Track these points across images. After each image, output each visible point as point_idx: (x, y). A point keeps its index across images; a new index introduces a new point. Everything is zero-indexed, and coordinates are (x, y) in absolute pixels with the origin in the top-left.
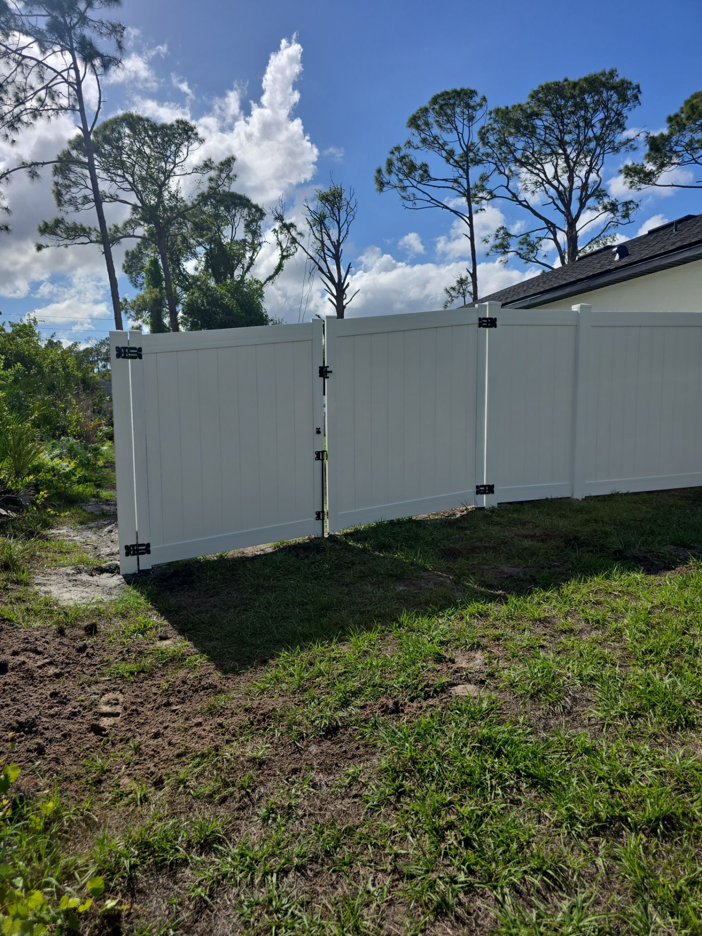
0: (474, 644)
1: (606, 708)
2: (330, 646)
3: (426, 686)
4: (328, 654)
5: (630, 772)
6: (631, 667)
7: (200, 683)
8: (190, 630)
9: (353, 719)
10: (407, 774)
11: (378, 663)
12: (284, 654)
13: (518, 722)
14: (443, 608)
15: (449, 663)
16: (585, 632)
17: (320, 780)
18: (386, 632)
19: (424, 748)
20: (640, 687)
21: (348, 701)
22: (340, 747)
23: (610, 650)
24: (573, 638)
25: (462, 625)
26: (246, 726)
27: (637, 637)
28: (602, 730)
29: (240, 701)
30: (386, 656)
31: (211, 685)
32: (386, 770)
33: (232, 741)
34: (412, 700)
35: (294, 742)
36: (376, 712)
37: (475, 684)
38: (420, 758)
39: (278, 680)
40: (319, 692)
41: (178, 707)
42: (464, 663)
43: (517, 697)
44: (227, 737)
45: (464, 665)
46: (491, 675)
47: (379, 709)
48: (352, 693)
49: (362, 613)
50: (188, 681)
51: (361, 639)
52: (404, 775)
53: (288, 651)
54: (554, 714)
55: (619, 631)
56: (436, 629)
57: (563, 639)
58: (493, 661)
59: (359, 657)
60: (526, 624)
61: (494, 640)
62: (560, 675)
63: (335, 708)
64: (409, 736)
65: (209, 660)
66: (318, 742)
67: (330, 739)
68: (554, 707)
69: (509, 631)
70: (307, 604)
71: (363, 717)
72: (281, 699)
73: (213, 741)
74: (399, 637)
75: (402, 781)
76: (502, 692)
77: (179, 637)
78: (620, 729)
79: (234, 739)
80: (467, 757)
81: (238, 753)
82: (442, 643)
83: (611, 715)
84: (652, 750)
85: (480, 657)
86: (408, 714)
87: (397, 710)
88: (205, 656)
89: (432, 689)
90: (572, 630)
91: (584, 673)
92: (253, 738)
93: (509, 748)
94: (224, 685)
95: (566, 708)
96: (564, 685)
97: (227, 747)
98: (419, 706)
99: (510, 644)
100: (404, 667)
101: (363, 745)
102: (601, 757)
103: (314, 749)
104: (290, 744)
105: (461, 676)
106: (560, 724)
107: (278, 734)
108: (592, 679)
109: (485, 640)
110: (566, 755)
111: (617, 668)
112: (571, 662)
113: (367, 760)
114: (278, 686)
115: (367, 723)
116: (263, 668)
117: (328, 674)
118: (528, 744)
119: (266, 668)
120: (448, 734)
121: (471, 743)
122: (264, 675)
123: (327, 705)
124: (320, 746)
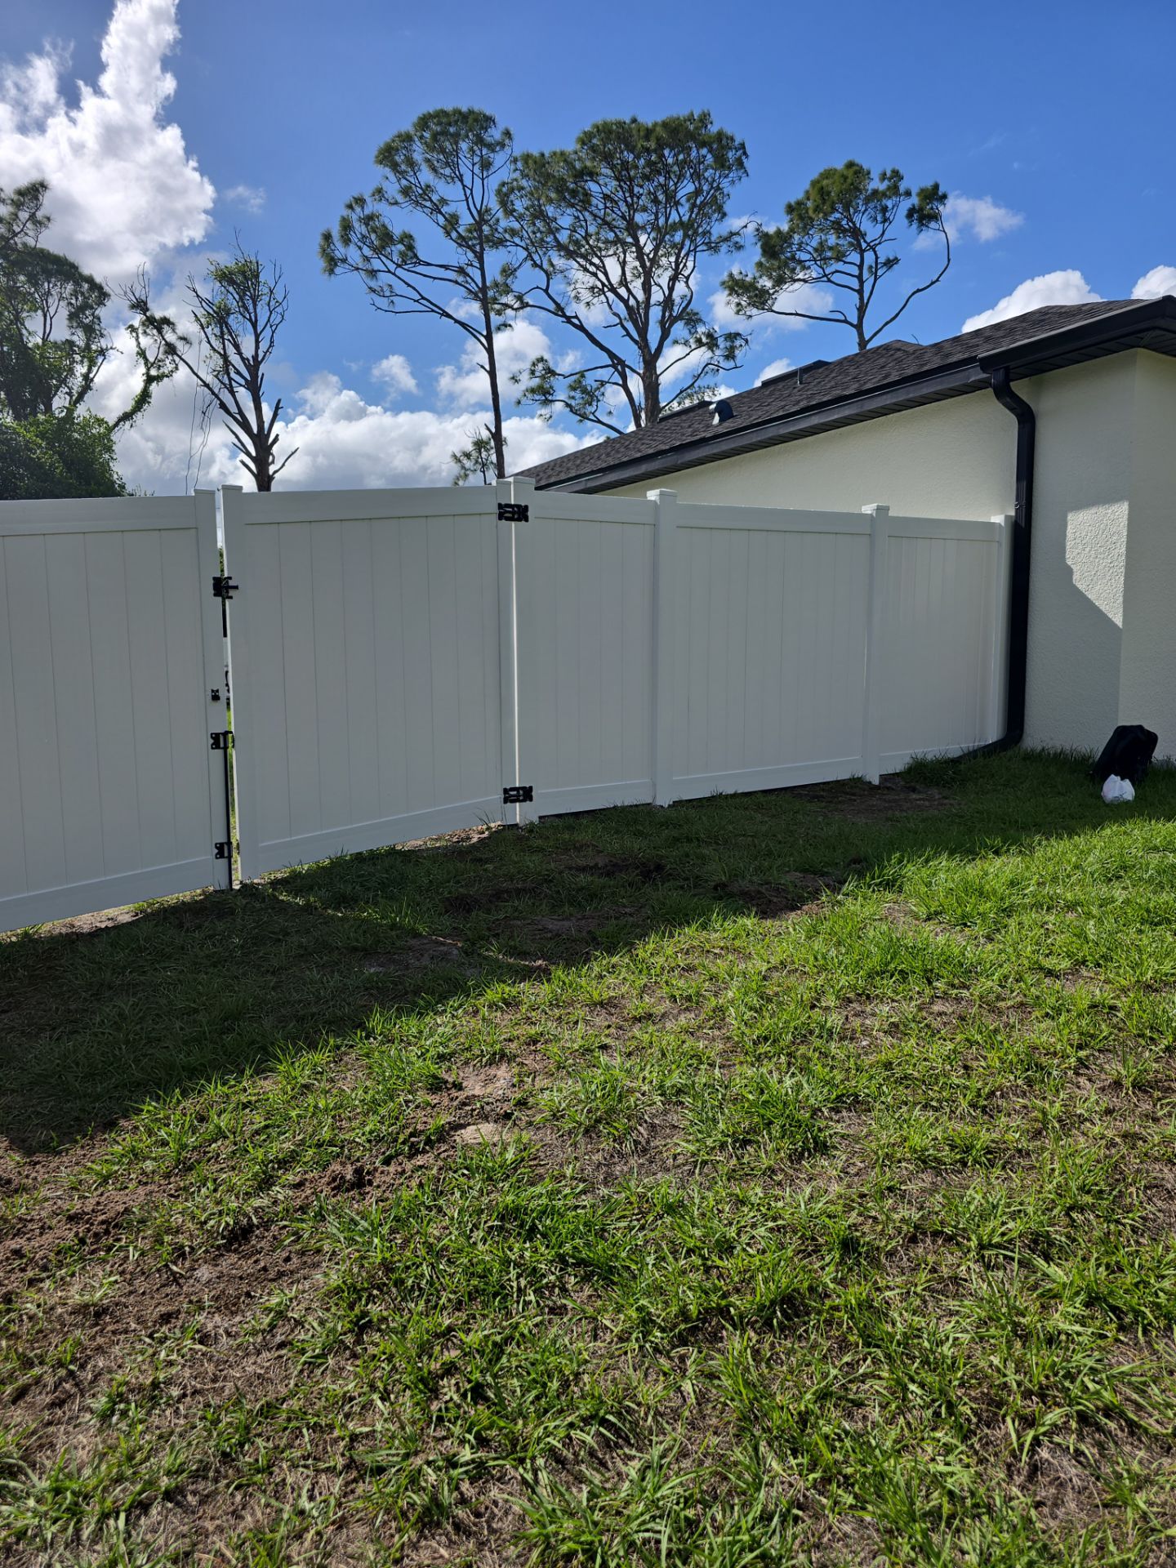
0: (495, 1054)
1: (700, 1136)
2: (240, 1083)
3: (412, 1135)
4: (234, 1098)
5: (733, 1234)
6: (738, 1067)
9: (279, 1208)
10: (375, 1292)
11: (327, 1105)
12: (150, 1106)
13: (565, 1177)
14: (443, 998)
15: (453, 1090)
16: (670, 1017)
17: (216, 1327)
18: (343, 1049)
19: (407, 1242)
20: (751, 1097)
21: (271, 1177)
22: (255, 1262)
23: (706, 1043)
24: (651, 1029)
25: (475, 1023)
26: (70, 1248)
27: (745, 1018)
28: (694, 1172)
29: (60, 1202)
30: (343, 1090)
32: (338, 1291)
33: (42, 1280)
34: (387, 1162)
35: (166, 1266)
36: (322, 1192)
37: (496, 1122)
38: (399, 1261)
39: (135, 1155)
40: (216, 1167)
42: (478, 1087)
43: (562, 1136)
44: (30, 1274)
45: (477, 1092)
46: (522, 1104)
47: (329, 1184)
48: (279, 1162)
49: (301, 1019)
51: (297, 1064)
52: (370, 1295)
53: (158, 1099)
54: (621, 1155)
55: (720, 1010)
56: (431, 1035)
57: (636, 1031)
58: (525, 1079)
59: (293, 1097)
60: (581, 1013)
61: (529, 1045)
62: (631, 1091)
63: (247, 1194)
64: (381, 1225)
66: (214, 1259)
67: (236, 1251)
68: (621, 1143)
69: (552, 1026)
70: (196, 1011)
71: (299, 1202)
72: (141, 1191)
74: (367, 1056)
75: (367, 1304)
76: (539, 1129)
78: (719, 1167)
79: (44, 1275)
80: (480, 1246)
81: (51, 1302)
82: (442, 1057)
83: (706, 1147)
84: (766, 1194)
85: (503, 1073)
86: (379, 1186)
87: (361, 1181)
89: (423, 1137)
90: (650, 1017)
91: (668, 1084)
92: (83, 1268)
93: (548, 1222)
94: (27, 1177)
95: (640, 1143)
96: (636, 1106)
97: (32, 1294)
98: (400, 1170)
99: (554, 1049)
100: (373, 1106)
101: (297, 1252)
102: (692, 1217)
103: (204, 1272)
104: (158, 1271)
105: (473, 1110)
106: (631, 1168)
107: (133, 1255)
108: (679, 1092)
109: (514, 1045)
110: (638, 1220)
111: (717, 1070)
112: (648, 1067)
113: (305, 1279)
114: (137, 1167)
115: (305, 1213)
116: (106, 1136)
117: (234, 1133)
118: (579, 1211)
119: (113, 1135)
120: (448, 1212)
121: (485, 1222)
122: (110, 1149)
123: (230, 1190)
124: (217, 1265)
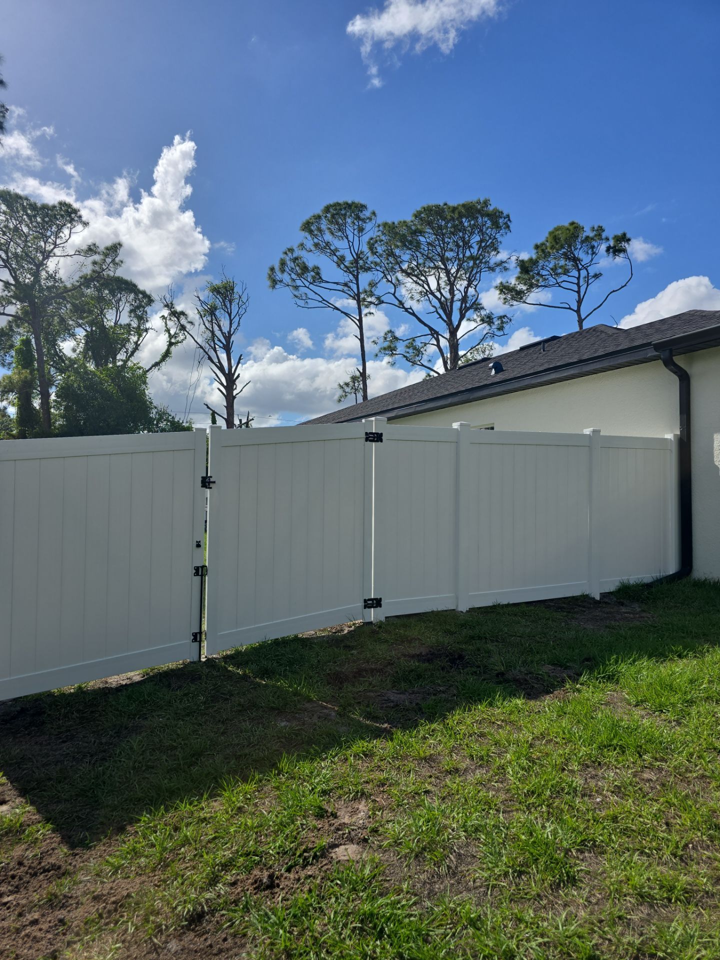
0: (357, 792)
1: (490, 866)
2: (200, 803)
3: (305, 851)
4: (196, 814)
5: (514, 946)
6: (515, 813)
7: (40, 863)
8: (33, 789)
9: (221, 901)
11: (253, 824)
12: (145, 817)
13: (402, 891)
14: (326, 748)
15: (331, 818)
16: (470, 771)
18: (264, 782)
19: (301, 934)
20: (523, 837)
21: (217, 876)
22: (205, 940)
23: (494, 793)
24: (458, 780)
25: (343, 769)
26: (93, 921)
27: (519, 776)
28: (487, 893)
29: (89, 884)
30: (263, 813)
31: (53, 865)
33: (75, 943)
34: (289, 870)
35: (150, 938)
36: (248, 890)
37: (358, 844)
38: (296, 949)
39: (136, 853)
40: (183, 866)
41: (10, 898)
42: (347, 817)
43: (401, 858)
44: (68, 938)
45: (346, 820)
46: (375, 831)
47: (252, 884)
48: (222, 866)
49: (238, 758)
50: (26, 862)
51: (235, 791)
53: (150, 812)
54: (439, 876)
55: (502, 768)
56: (318, 775)
57: (448, 780)
58: (377, 813)
59: (232, 816)
60: (412, 765)
61: (379, 786)
62: (445, 827)
63: (201, 888)
64: (284, 919)
65: (54, 831)
66: (179, 936)
67: (193, 930)
68: (439, 867)
69: (394, 773)
70: (176, 748)
71: (232, 898)
72: (138, 880)
73: (51, 944)
74: (277, 788)
76: (386, 851)
77: (18, 800)
78: (504, 890)
79: (77, 939)
80: (348, 942)
82: (324, 793)
83: (495, 874)
84: (535, 915)
85: (363, 809)
86: (283, 889)
87: (272, 885)
88: (49, 826)
89: (312, 853)
90: (457, 770)
91: (469, 824)
92: (100, 936)
93: (392, 925)
94: (70, 864)
95: (451, 868)
96: (449, 839)
97: (68, 952)
98: (297, 877)
99: (395, 791)
100: (282, 826)
101: (231, 935)
102: (486, 930)
103: (174, 946)
104: (146, 942)
105: (344, 834)
106: (445, 887)
107: (131, 930)
108: (477, 830)
109: (370, 786)
110: (451, 929)
111: (501, 815)
112: (456, 809)
113: (236, 955)
114: (136, 862)
115: (236, 905)
116: (118, 837)
117: (195, 841)
118: (412, 919)
119: (123, 837)
120: (327, 912)
121: (351, 923)
122: (120, 848)
123: (192, 884)
124: (181, 940)
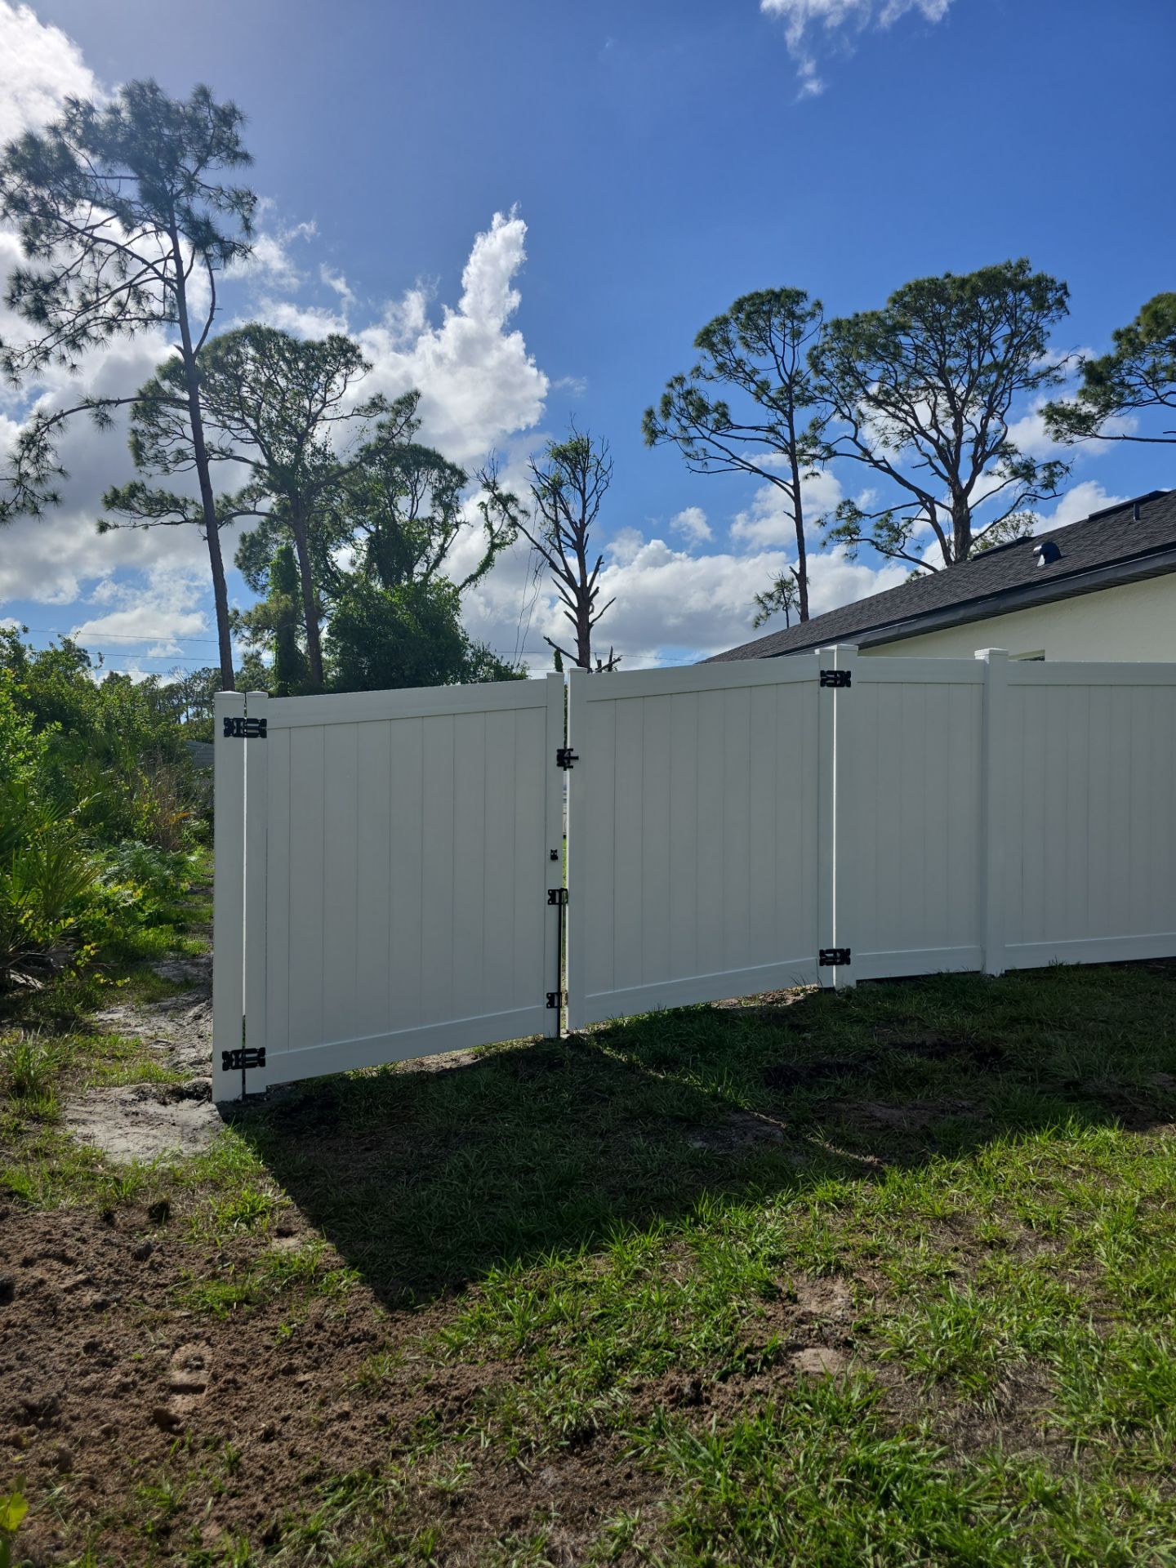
0: (829, 1264)
1: (1075, 1408)
2: (575, 1259)
3: (748, 1350)
4: (570, 1276)
5: (1128, 1549)
6: (1114, 1323)
7: (347, 1328)
8: (329, 1217)
9: (619, 1415)
10: (720, 1537)
11: (661, 1299)
12: (495, 1273)
13: (918, 1433)
14: (772, 1188)
15: (787, 1303)
16: (1027, 1246)
17: (563, 1543)
18: (673, 1234)
19: (753, 1482)
20: (1134, 1366)
21: (610, 1375)
22: (598, 1472)
23: (1073, 1286)
24: (1005, 1259)
25: (805, 1224)
26: (428, 1423)
27: (1120, 1260)
28: (1071, 1455)
29: (417, 1367)
30: (674, 1283)
31: (366, 1333)
32: (682, 1528)
33: (403, 1453)
34: (723, 1378)
35: (514, 1460)
36: (660, 1402)
37: (835, 1348)
38: (745, 1506)
39: (484, 1327)
40: (557, 1354)
41: (307, 1377)
42: (814, 1303)
43: (912, 1379)
44: (393, 1445)
45: (813, 1307)
46: (863, 1330)
47: (666, 1394)
49: (630, 1193)
50: (325, 1324)
51: (629, 1246)
52: (715, 1539)
53: (501, 1266)
54: (982, 1417)
55: (1087, 1245)
56: (761, 1231)
57: (987, 1258)
58: (865, 1301)
59: (627, 1284)
60: (919, 1227)
61: (865, 1257)
62: (989, 1336)
63: (587, 1391)
64: (723, 1456)
65: (363, 1282)
66: (558, 1462)
67: (578, 1455)
68: (980, 1401)
69: (890, 1238)
70: (534, 1171)
71: (637, 1412)
72: (489, 1368)
73: (370, 1452)
74: (696, 1246)
75: (711, 1552)
76: (884, 1365)
77: (310, 1232)
78: (1103, 1453)
79: (406, 1448)
80: (830, 1504)
81: (413, 1481)
82: (773, 1260)
83: (1085, 1424)
84: (1164, 1501)
85: (840, 1288)
86: (716, 1407)
87: (697, 1399)
88: (356, 1274)
89: (760, 1355)
90: (1003, 1243)
91: (1031, 1335)
92: (440, 1447)
93: (905, 1488)
94: (390, 1334)
95: (1003, 1405)
96: (996, 1357)
97: (393, 1466)
98: (738, 1391)
99: (893, 1267)
100: (708, 1307)
101: (638, 1469)
102: (1074, 1514)
103: (549, 1475)
104: (507, 1464)
105: (811, 1330)
106: (994, 1439)
107: (485, 1443)
108: (1046, 1346)
109: (850, 1257)
110: (1009, 1506)
111: (1090, 1325)
112: (1006, 1308)
113: (647, 1503)
114: (485, 1340)
115: (644, 1425)
116: (455, 1300)
117: (573, 1318)
118: (939, 1481)
119: (463, 1300)
120: (791, 1452)
121: (835, 1475)
122: (460, 1317)
123: (572, 1384)
124: (561, 1469)
